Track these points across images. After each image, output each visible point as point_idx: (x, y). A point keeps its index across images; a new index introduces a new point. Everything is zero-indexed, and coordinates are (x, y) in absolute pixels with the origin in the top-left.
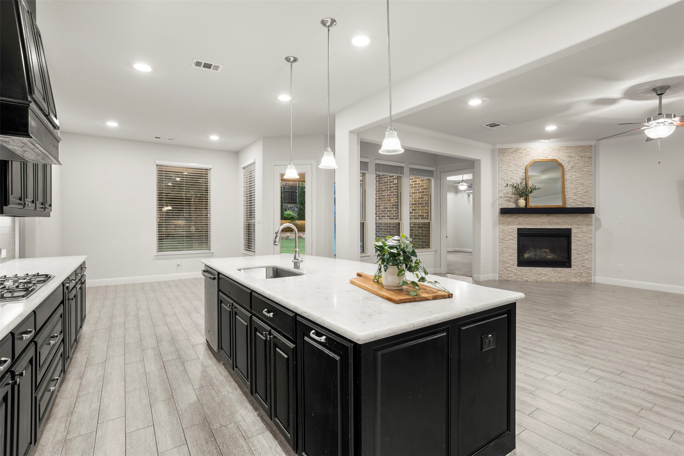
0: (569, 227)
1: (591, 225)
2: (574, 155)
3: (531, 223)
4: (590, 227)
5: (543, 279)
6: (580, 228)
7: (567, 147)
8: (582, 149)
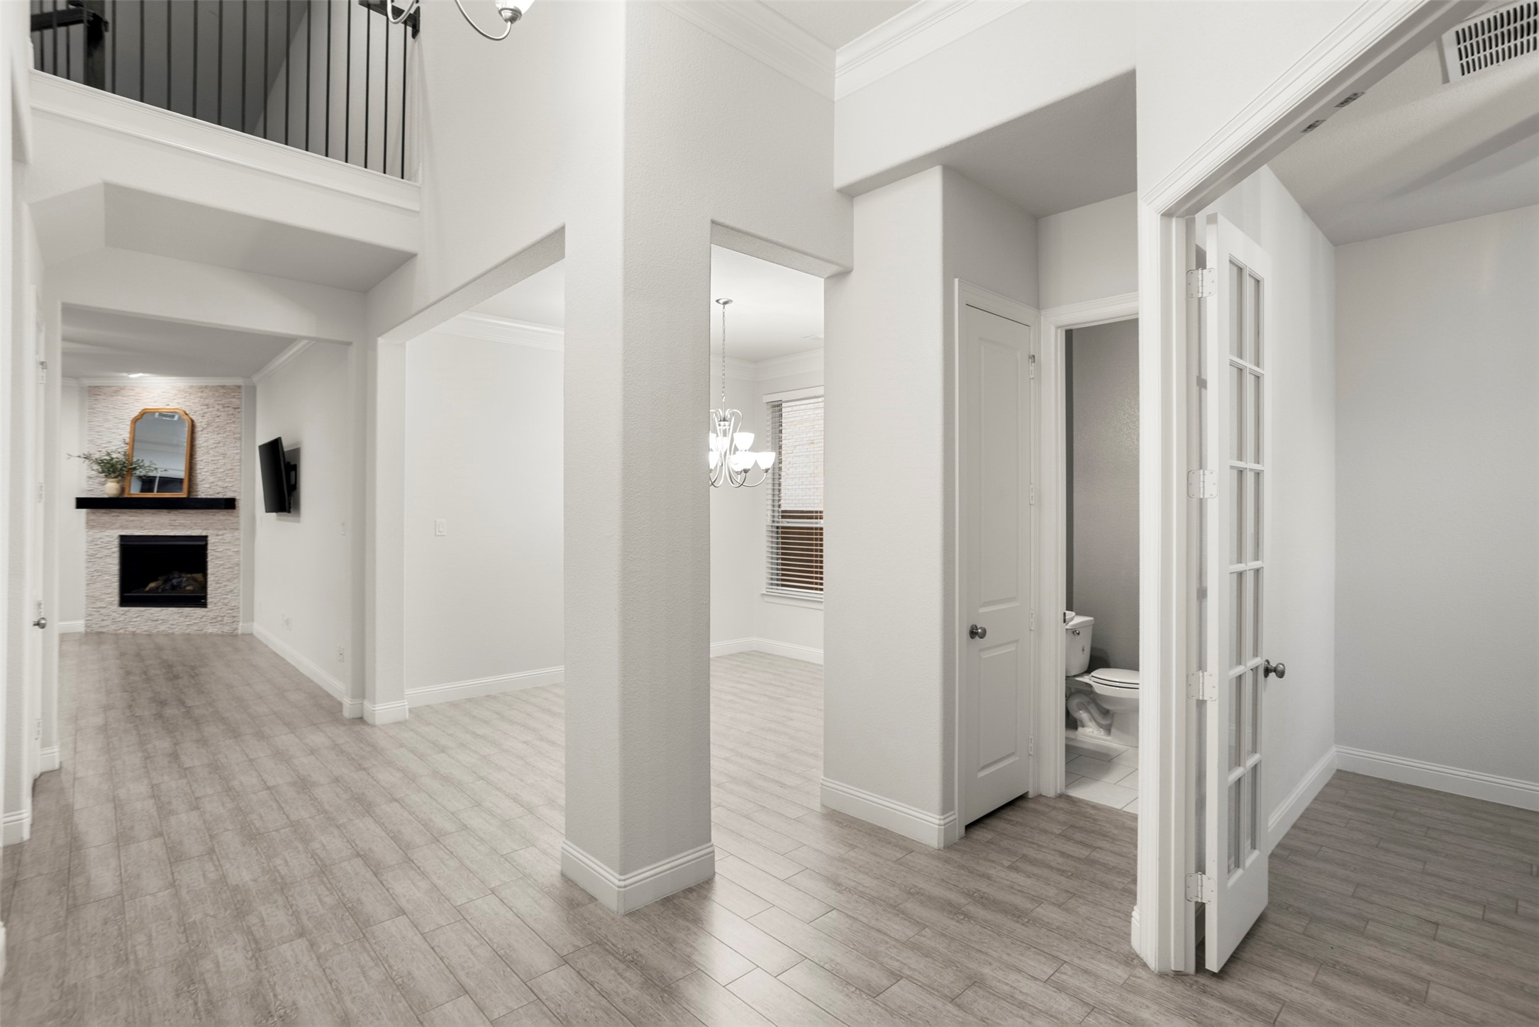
0: (204, 534)
1: (237, 529)
2: (211, 401)
3: (142, 525)
4: (236, 533)
5: (162, 628)
6: (220, 535)
7: (201, 387)
8: (225, 391)
